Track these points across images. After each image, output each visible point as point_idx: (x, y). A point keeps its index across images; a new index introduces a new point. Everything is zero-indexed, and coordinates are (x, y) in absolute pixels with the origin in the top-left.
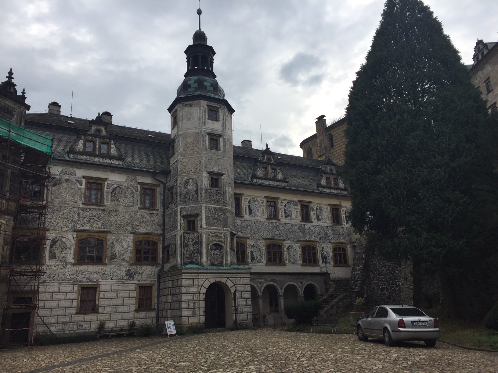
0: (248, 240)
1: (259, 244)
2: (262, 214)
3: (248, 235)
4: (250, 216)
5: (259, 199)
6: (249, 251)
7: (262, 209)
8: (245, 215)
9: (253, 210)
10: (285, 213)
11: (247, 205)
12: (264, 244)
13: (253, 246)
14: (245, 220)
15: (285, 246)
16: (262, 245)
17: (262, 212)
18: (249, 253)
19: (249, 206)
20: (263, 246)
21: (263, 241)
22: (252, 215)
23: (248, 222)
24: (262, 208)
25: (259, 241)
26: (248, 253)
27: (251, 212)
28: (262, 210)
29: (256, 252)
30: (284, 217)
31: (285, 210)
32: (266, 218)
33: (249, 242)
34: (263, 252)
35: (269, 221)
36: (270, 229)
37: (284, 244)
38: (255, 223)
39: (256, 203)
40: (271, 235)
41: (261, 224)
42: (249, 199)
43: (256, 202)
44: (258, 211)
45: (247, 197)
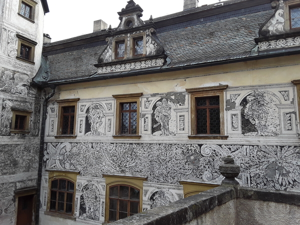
0: (78, 177)
1: (96, 184)
2: (107, 128)
3: (80, 168)
4: (87, 134)
5: (104, 103)
6: (78, 195)
7: (107, 120)
8: (79, 134)
9: (92, 124)
10: (154, 121)
11: (83, 117)
12: (105, 184)
13: (86, 188)
14: (77, 143)
15: (146, 192)
16: (100, 186)
17: (107, 125)
18: (77, 198)
19: (87, 118)
20: (101, 188)
21: (103, 180)
22: (90, 132)
23: (82, 146)
24: (108, 118)
25: (96, 179)
26: (76, 200)
27: (88, 128)
28: (107, 122)
29: (90, 199)
30: (150, 131)
31: (153, 115)
32: (114, 137)
33: (80, 181)
34: (102, 200)
35: (118, 142)
36: (118, 157)
37: (144, 188)
38: (92, 147)
39: (98, 110)
40: (118, 168)
41: (104, 148)
42: (88, 105)
43: (98, 108)
44: (100, 125)
45: (84, 104)
